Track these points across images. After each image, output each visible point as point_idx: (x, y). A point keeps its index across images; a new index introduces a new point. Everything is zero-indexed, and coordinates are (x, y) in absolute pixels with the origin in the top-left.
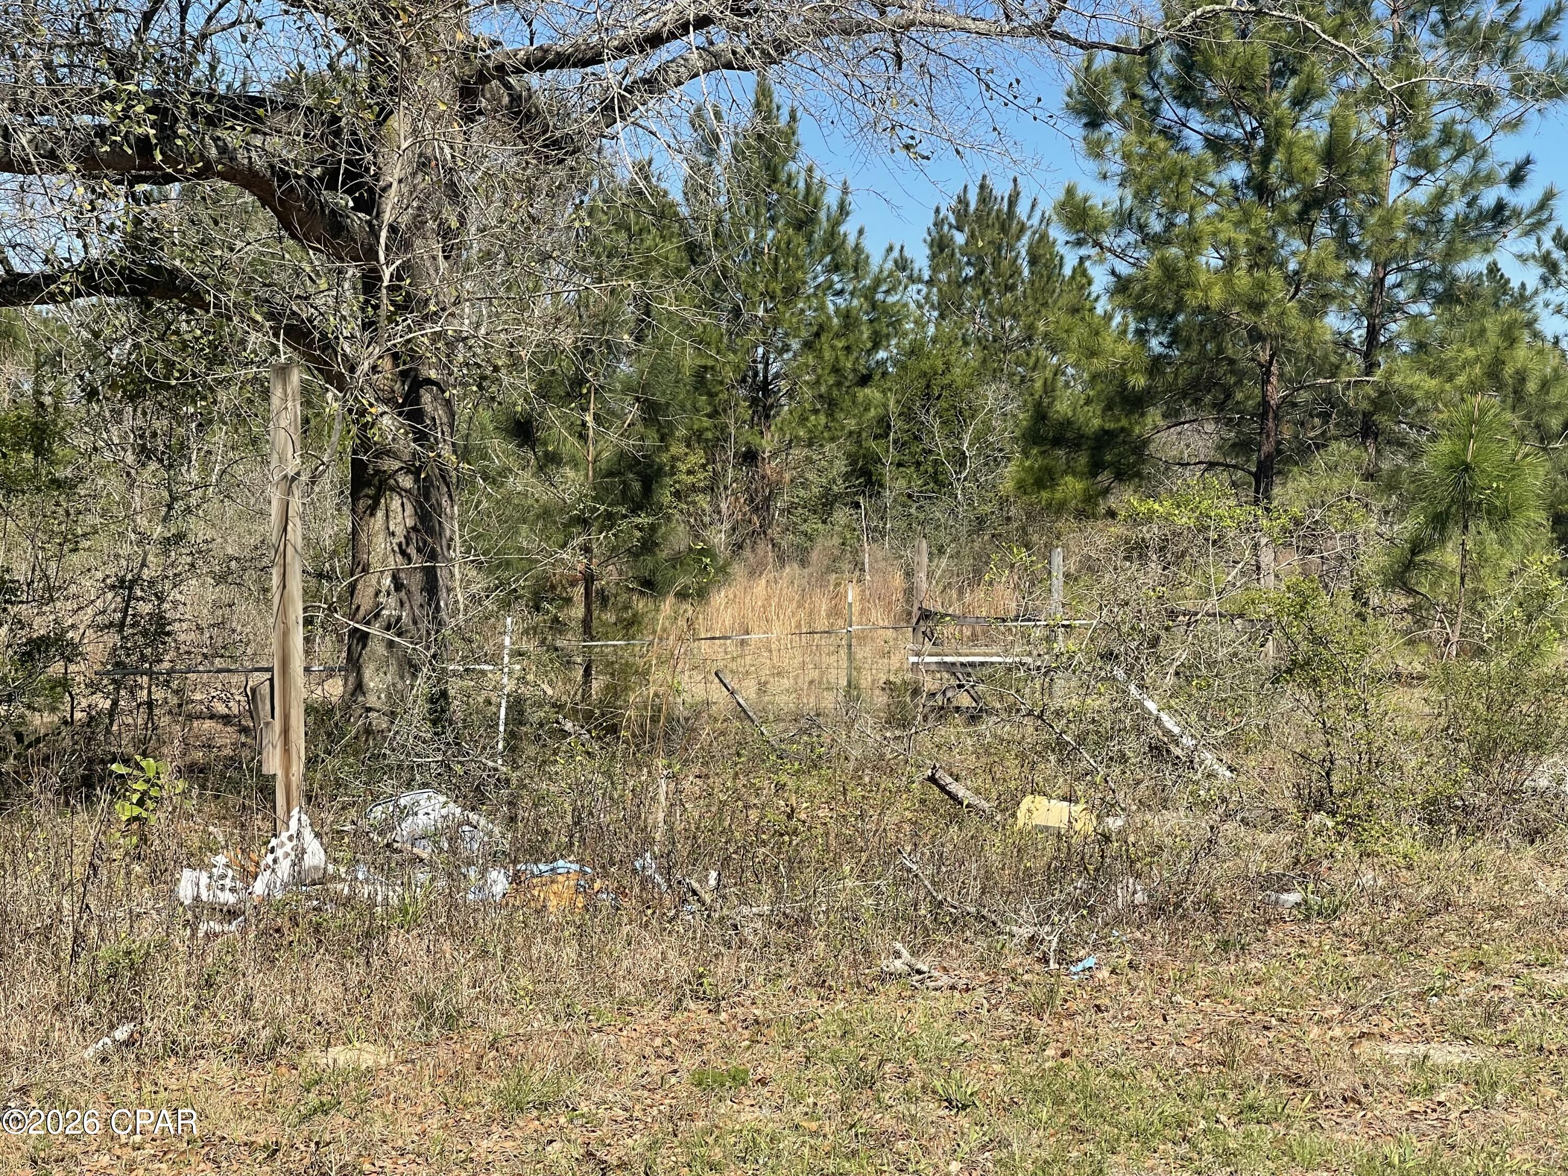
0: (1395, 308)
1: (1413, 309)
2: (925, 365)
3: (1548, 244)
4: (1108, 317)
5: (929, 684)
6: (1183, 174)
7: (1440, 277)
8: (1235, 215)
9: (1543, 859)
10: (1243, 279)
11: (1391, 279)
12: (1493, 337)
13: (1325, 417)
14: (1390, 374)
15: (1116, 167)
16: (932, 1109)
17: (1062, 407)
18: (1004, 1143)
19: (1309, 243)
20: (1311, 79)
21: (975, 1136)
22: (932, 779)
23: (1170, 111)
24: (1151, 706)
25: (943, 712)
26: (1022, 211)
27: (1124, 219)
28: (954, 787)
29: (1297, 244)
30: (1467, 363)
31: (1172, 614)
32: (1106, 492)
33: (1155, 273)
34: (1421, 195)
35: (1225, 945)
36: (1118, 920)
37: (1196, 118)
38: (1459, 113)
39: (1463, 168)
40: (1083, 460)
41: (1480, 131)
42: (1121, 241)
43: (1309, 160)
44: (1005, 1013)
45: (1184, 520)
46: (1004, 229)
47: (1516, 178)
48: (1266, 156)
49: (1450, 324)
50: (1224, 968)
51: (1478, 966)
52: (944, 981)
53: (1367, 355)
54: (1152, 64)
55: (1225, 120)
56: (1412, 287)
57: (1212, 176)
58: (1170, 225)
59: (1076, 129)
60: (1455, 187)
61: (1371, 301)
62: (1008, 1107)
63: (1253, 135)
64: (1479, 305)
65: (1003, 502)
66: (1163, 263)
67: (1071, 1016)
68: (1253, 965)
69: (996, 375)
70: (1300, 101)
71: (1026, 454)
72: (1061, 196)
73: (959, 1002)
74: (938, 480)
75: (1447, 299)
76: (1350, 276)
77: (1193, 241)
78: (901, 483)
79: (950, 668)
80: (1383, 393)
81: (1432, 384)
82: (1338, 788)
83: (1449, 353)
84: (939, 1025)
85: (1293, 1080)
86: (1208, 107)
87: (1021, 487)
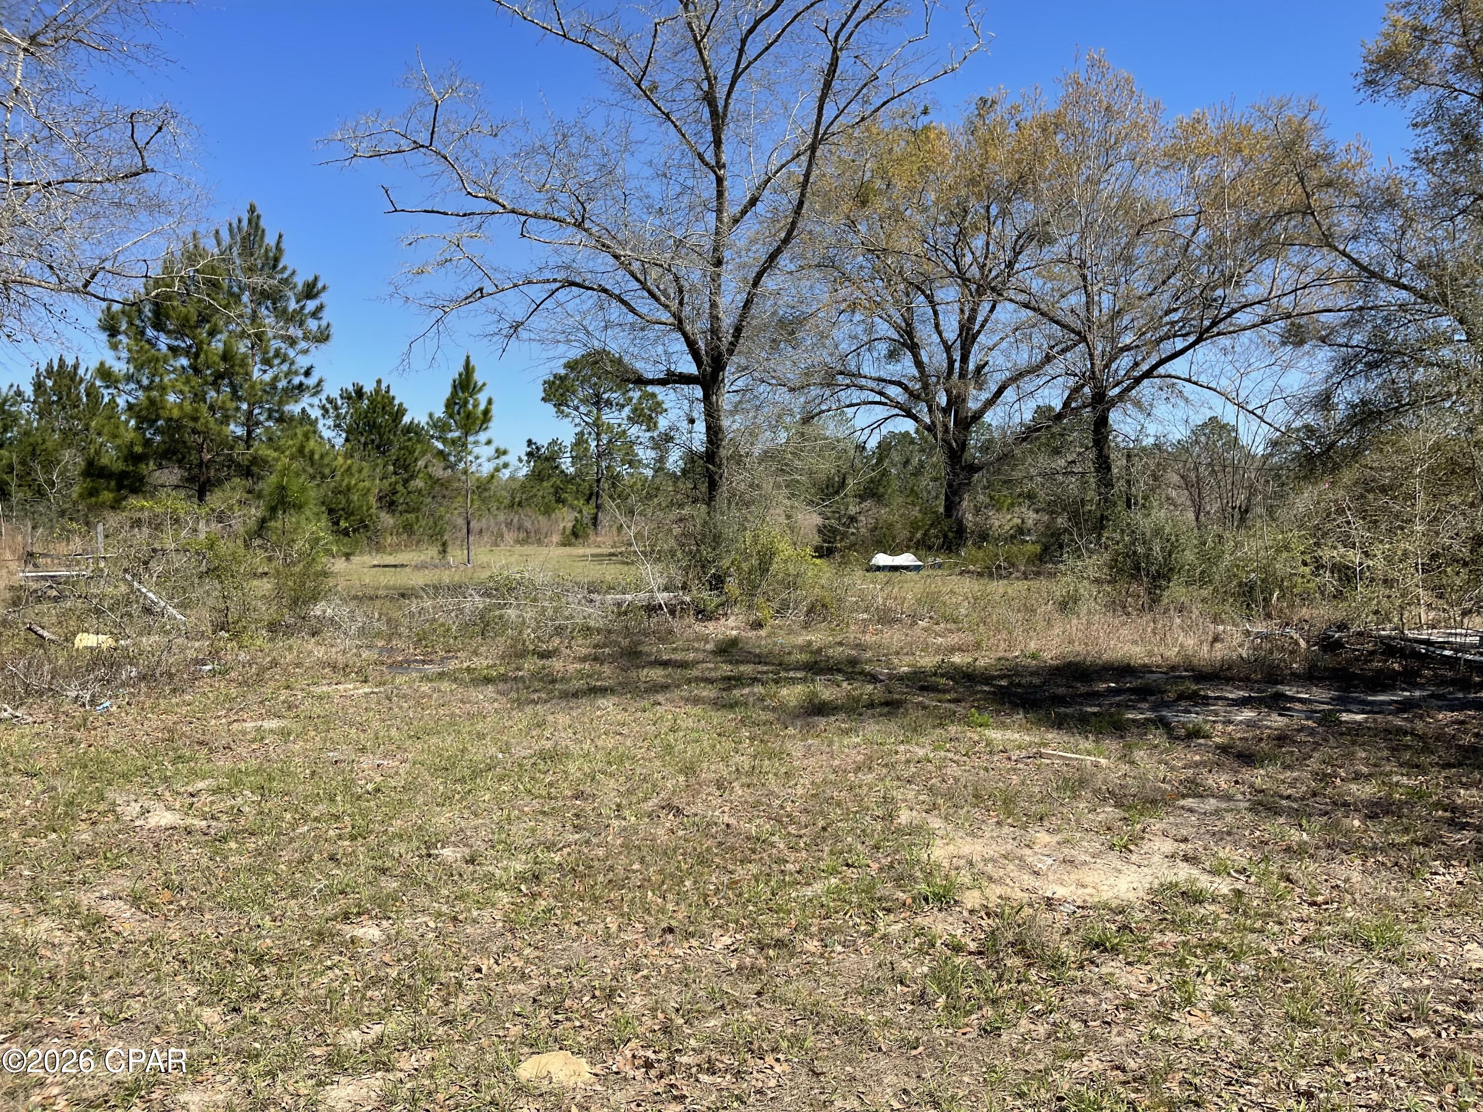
0: (258, 423)
1: (267, 424)
2: (31, 440)
3: (324, 401)
4: (127, 422)
5: (34, 586)
6: (157, 360)
7: (277, 411)
8: (183, 379)
9: (318, 643)
10: (188, 407)
11: (256, 411)
12: (300, 436)
13: (229, 467)
14: (256, 451)
15: (125, 354)
16: (17, 778)
17: (105, 461)
18: (54, 788)
19: (218, 392)
20: (216, 325)
21: (39, 788)
22: (30, 629)
23: (150, 332)
24: (144, 590)
25: (39, 600)
26: (81, 371)
27: (129, 378)
28: (41, 632)
29: (213, 394)
30: (289, 447)
31: (154, 550)
32: (125, 498)
33: (146, 403)
34: (267, 377)
35: (174, 691)
36: (123, 685)
37: (163, 337)
38: (283, 345)
39: (285, 367)
40: (113, 484)
41: (291, 353)
42: (129, 387)
43: (217, 359)
44: (61, 731)
45: (158, 510)
46: (72, 379)
47: (307, 374)
48: (197, 356)
49: (282, 431)
50: (173, 700)
51: (287, 687)
52: (30, 720)
53: (247, 442)
54: (140, 311)
55: (176, 339)
56: (265, 415)
57: (172, 362)
58: (152, 381)
59: (104, 337)
60: (281, 375)
61: (248, 420)
62: (55, 773)
63: (190, 346)
64: (294, 423)
65: (75, 503)
66: (149, 398)
67: (95, 729)
68: (187, 698)
69: (70, 446)
70: (212, 333)
71: (84, 482)
72: (98, 365)
73: (36, 728)
74: (40, 493)
75: (280, 420)
76: (238, 409)
77: (163, 389)
78: (21, 495)
79: (44, 578)
80: (255, 458)
81: (275, 454)
82: (230, 621)
83: (282, 442)
84: (26, 740)
85: (200, 743)
86: (168, 333)
87: (81, 496)
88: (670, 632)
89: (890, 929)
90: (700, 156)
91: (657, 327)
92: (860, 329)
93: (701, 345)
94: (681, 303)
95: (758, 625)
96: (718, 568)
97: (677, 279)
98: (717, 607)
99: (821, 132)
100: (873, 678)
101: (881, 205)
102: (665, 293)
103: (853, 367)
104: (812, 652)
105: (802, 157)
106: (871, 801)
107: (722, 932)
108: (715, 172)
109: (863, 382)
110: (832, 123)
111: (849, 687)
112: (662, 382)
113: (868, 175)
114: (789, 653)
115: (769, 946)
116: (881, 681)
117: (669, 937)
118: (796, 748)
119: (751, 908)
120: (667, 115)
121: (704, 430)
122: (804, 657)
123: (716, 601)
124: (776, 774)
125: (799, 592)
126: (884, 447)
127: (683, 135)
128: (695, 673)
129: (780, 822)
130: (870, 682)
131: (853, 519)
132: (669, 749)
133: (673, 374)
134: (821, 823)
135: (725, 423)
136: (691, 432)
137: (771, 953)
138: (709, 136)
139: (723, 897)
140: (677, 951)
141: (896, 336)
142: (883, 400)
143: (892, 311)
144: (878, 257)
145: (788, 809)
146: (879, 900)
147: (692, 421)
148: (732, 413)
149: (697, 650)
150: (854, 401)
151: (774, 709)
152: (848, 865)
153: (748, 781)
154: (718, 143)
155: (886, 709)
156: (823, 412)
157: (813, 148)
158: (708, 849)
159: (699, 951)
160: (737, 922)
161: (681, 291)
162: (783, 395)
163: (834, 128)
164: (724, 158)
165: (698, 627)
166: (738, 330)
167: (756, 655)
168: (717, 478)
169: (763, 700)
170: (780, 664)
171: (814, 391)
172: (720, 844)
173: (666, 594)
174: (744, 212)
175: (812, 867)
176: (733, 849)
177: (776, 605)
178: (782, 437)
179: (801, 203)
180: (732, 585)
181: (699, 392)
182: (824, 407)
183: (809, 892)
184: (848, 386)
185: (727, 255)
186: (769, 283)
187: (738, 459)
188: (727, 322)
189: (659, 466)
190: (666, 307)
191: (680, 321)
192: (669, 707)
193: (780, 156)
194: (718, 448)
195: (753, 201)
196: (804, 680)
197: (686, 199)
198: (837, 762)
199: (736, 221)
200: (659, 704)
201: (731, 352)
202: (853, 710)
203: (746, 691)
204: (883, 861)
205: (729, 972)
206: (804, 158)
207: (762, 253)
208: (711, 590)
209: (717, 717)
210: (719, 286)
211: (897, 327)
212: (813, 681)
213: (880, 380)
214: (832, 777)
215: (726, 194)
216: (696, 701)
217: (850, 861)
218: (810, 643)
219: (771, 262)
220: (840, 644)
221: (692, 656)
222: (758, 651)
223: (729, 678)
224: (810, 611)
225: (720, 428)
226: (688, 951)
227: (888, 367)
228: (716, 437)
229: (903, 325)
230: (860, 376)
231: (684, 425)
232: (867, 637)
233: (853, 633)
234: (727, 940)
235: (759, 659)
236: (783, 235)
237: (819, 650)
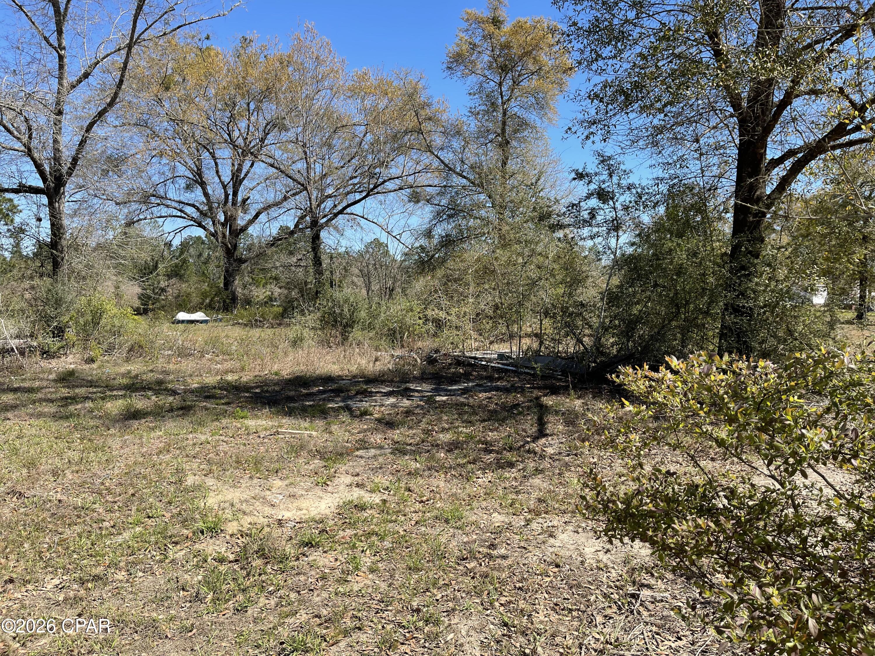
88: (21, 367)
89: (177, 555)
90: (46, 39)
91: (11, 152)
92: (166, 168)
93: (47, 169)
94: (30, 137)
95: (92, 360)
96: (59, 322)
97: (27, 120)
98: (59, 349)
99: (136, 37)
100: (174, 393)
101: (179, 91)
102: (18, 129)
103: (162, 193)
104: (130, 378)
105: (122, 52)
106: (167, 473)
107: (52, 577)
108: (57, 52)
109: (169, 203)
110: (143, 33)
111: (156, 399)
112: (16, 191)
113: (170, 71)
114: (114, 379)
115: (88, 581)
116: (179, 394)
117: (10, 586)
118: (115, 443)
119: (75, 556)
120: (20, 7)
121: (49, 227)
122: (125, 381)
123: (59, 344)
124: (99, 462)
125: (122, 338)
126: (185, 246)
127: (33, 23)
128: (40, 395)
129: (101, 494)
130: (171, 395)
131: (163, 290)
132: (15, 451)
133: (24, 186)
134: (131, 491)
135: (66, 222)
136: (38, 227)
137: (90, 585)
138: (53, 27)
139: (54, 552)
140: (16, 595)
141: (191, 176)
142: (183, 215)
143: (188, 160)
144: (178, 124)
145: (107, 484)
146: (170, 537)
147: (39, 220)
148: (72, 216)
149: (42, 379)
150: (163, 215)
151: (100, 417)
152: (149, 517)
153: (77, 468)
154: (60, 32)
155: (181, 412)
156: (141, 220)
157: (130, 47)
158: (43, 520)
159: (34, 593)
160: (64, 568)
161: (30, 129)
162: (111, 207)
163: (145, 36)
164: (64, 43)
165: (44, 364)
166: (75, 160)
167: (88, 381)
168: (59, 260)
169: (92, 412)
170: (107, 387)
171: (134, 206)
172: (53, 514)
173: (17, 341)
174: (79, 81)
175: (123, 522)
176: (63, 517)
177: (105, 346)
178: (111, 235)
179: (121, 82)
180: (71, 334)
181: (44, 200)
182: (141, 217)
183: (120, 539)
184: (159, 205)
185: (66, 108)
186: (98, 131)
187: (76, 247)
188: (67, 155)
189: (16, 250)
190: (18, 139)
191: (29, 150)
192: (17, 421)
193: (105, 48)
194: (60, 239)
195: (86, 75)
196: (124, 396)
197: (35, 67)
198: (145, 450)
199: (73, 87)
200: (9, 419)
201: (70, 174)
202: (158, 414)
203: (79, 406)
204: (174, 511)
205: (57, 604)
206: (124, 52)
207: (94, 112)
208: (54, 337)
209: (54, 426)
210: (60, 128)
211: (191, 170)
212: (130, 396)
213: (180, 202)
214: (141, 459)
215: (66, 67)
216: (40, 415)
217: (150, 515)
218: (129, 372)
219: (100, 117)
220: (152, 371)
221: (37, 384)
222: (90, 378)
223: (67, 398)
224: (131, 349)
225: (61, 226)
226: (26, 594)
227: (186, 194)
228: (59, 231)
229: (195, 169)
230: (166, 198)
231: (33, 222)
232: (171, 366)
233: (161, 363)
234: (56, 581)
235: (91, 384)
236: (109, 100)
237: (136, 376)
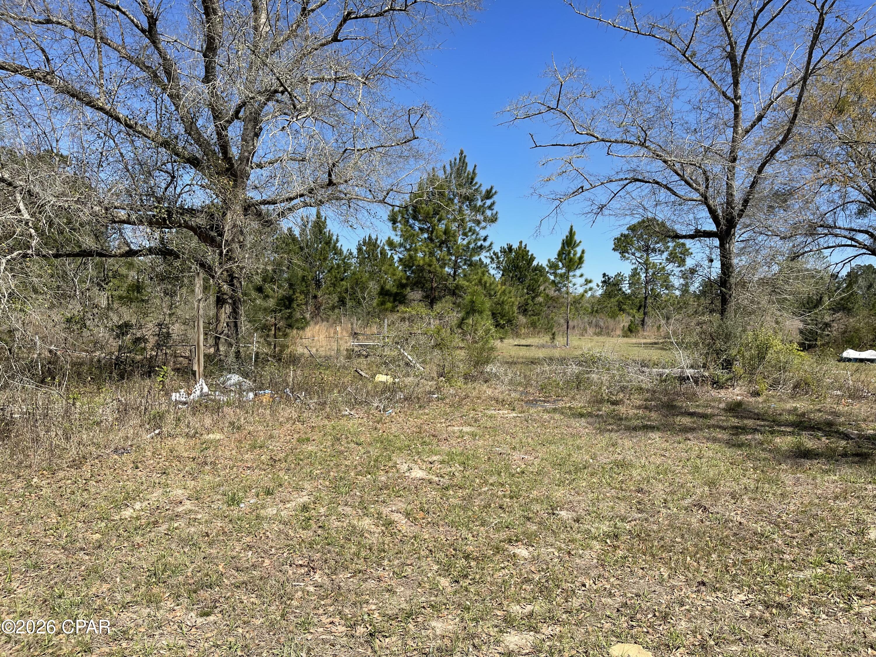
0: (460, 267)
1: (464, 267)
2: (356, 277)
3: (492, 254)
4: (398, 267)
5: (356, 349)
6: (414, 235)
7: (469, 260)
8: (425, 245)
9: (488, 387)
10: (427, 259)
11: (459, 261)
12: (480, 274)
13: (445, 290)
14: (458, 281)
15: (399, 233)
16: (352, 445)
17: (388, 287)
18: (369, 452)
19: (441, 251)
20: (441, 216)
21: (363, 451)
22: (356, 371)
23: (411, 221)
24: (406, 354)
25: (359, 356)
26: (379, 242)
27: (401, 245)
28: (361, 372)
29: (439, 252)
30: (475, 279)
31: (411, 334)
32: (397, 306)
33: (408, 257)
34: (465, 242)
35: (420, 407)
36: (397, 402)
37: (417, 223)
38: (473, 225)
39: (474, 237)
40: (392, 299)
41: (477, 229)
42: (400, 250)
43: (441, 233)
44: (371, 423)
45: (414, 313)
46: (374, 246)
47: (485, 240)
48: (432, 232)
49: (471, 271)
50: (420, 412)
51: (474, 410)
52: (357, 416)
53: (454, 277)
54: (407, 210)
55: (423, 224)
56: (463, 262)
57: (420, 236)
58: (411, 247)
59: (390, 224)
60: (472, 241)
61: (455, 265)
62: (370, 444)
63: (429, 227)
64: (477, 267)
65: (374, 308)
66: (409, 255)
67: (385, 423)
68: (426, 411)
69: (373, 279)
70: (440, 220)
71: (379, 297)
72: (387, 239)
73: (360, 421)
74: (359, 303)
75: (470, 265)
76: (450, 259)
77: (416, 250)
78: (351, 303)
79: (361, 345)
80: (457, 285)
81: (467, 284)
82: (446, 372)
83: (471, 277)
84: (355, 426)
85: (433, 436)
86: (419, 221)
87: (378, 305)
88: (694, 394)
89: (863, 610)
90: (724, 94)
91: (689, 203)
92: (836, 197)
93: (720, 212)
94: (707, 187)
95: (756, 394)
96: (728, 355)
97: (705, 172)
98: (727, 380)
99: (811, 68)
100: (846, 437)
101: (854, 112)
102: (695, 181)
103: (830, 222)
104: (797, 415)
105: (796, 86)
106: (846, 520)
107: (739, 592)
108: (733, 103)
109: (838, 231)
110: (819, 62)
111: (827, 441)
112: (692, 237)
113: (844, 92)
114: (780, 415)
115: (772, 606)
116: (852, 439)
117: (703, 588)
118: (788, 479)
119: (759, 579)
120: (702, 71)
121: (720, 266)
122: (792, 418)
123: (727, 376)
124: (774, 494)
125: (787, 373)
126: (852, 277)
127: (713, 82)
128: (712, 422)
129: (779, 526)
130: (843, 439)
131: (827, 325)
132: (697, 469)
133: (699, 231)
134: (809, 531)
135: (735, 261)
136: (710, 268)
137: (774, 611)
138: (730, 80)
139: (739, 569)
140: (708, 597)
141: (864, 200)
142: (853, 243)
143: (861, 183)
144: (851, 147)
145: (784, 518)
146: (854, 588)
147: (711, 261)
148: (738, 255)
149: (713, 407)
150: (831, 245)
151: (770, 451)
152: (829, 562)
153: (753, 496)
154: (736, 83)
155: (857, 459)
156: (806, 252)
157: (805, 79)
158: (727, 537)
159: (724, 601)
160: (749, 587)
161: (707, 180)
162: (775, 242)
163: (820, 65)
164: (740, 92)
165: (714, 393)
166: (746, 202)
167: (755, 414)
168: (727, 297)
169: (762, 444)
170: (774, 421)
171: (800, 239)
172: (735, 534)
173: (692, 371)
174: (752, 126)
175: (803, 560)
176: (744, 539)
177: (770, 381)
178: (776, 268)
179: (795, 116)
180: (738, 367)
181: (716, 242)
182: (807, 249)
183: (801, 575)
184: (826, 235)
185: (740, 154)
186: (768, 169)
187: (743, 285)
188: (738, 197)
189: (685, 289)
190: (697, 190)
191: (706, 198)
192: (696, 442)
193: (779, 88)
194: (729, 277)
195: (760, 118)
196: (792, 433)
197: (713, 122)
198: (820, 492)
199: (747, 132)
200: (689, 440)
201: (740, 216)
202: (832, 457)
203: (749, 437)
204: (857, 562)
205: (744, 618)
206: (798, 87)
207: (765, 151)
208: (723, 369)
209: (729, 452)
210: (734, 174)
211: (865, 194)
212: (799, 434)
213: (851, 230)
214: (817, 501)
215: (741, 116)
216: (715, 440)
217: (831, 559)
218: (796, 409)
219: (771, 156)
220: (819, 411)
221: (709, 411)
222: (756, 411)
223: (737, 428)
224: (795, 387)
225: (731, 265)
226: (716, 599)
227: (857, 221)
228: (728, 270)
229: (870, 191)
230: (835, 227)
231: (706, 263)
232: (841, 408)
233: (829, 403)
234: (743, 597)
235: (758, 417)
236: (780, 138)
237: (803, 414)
